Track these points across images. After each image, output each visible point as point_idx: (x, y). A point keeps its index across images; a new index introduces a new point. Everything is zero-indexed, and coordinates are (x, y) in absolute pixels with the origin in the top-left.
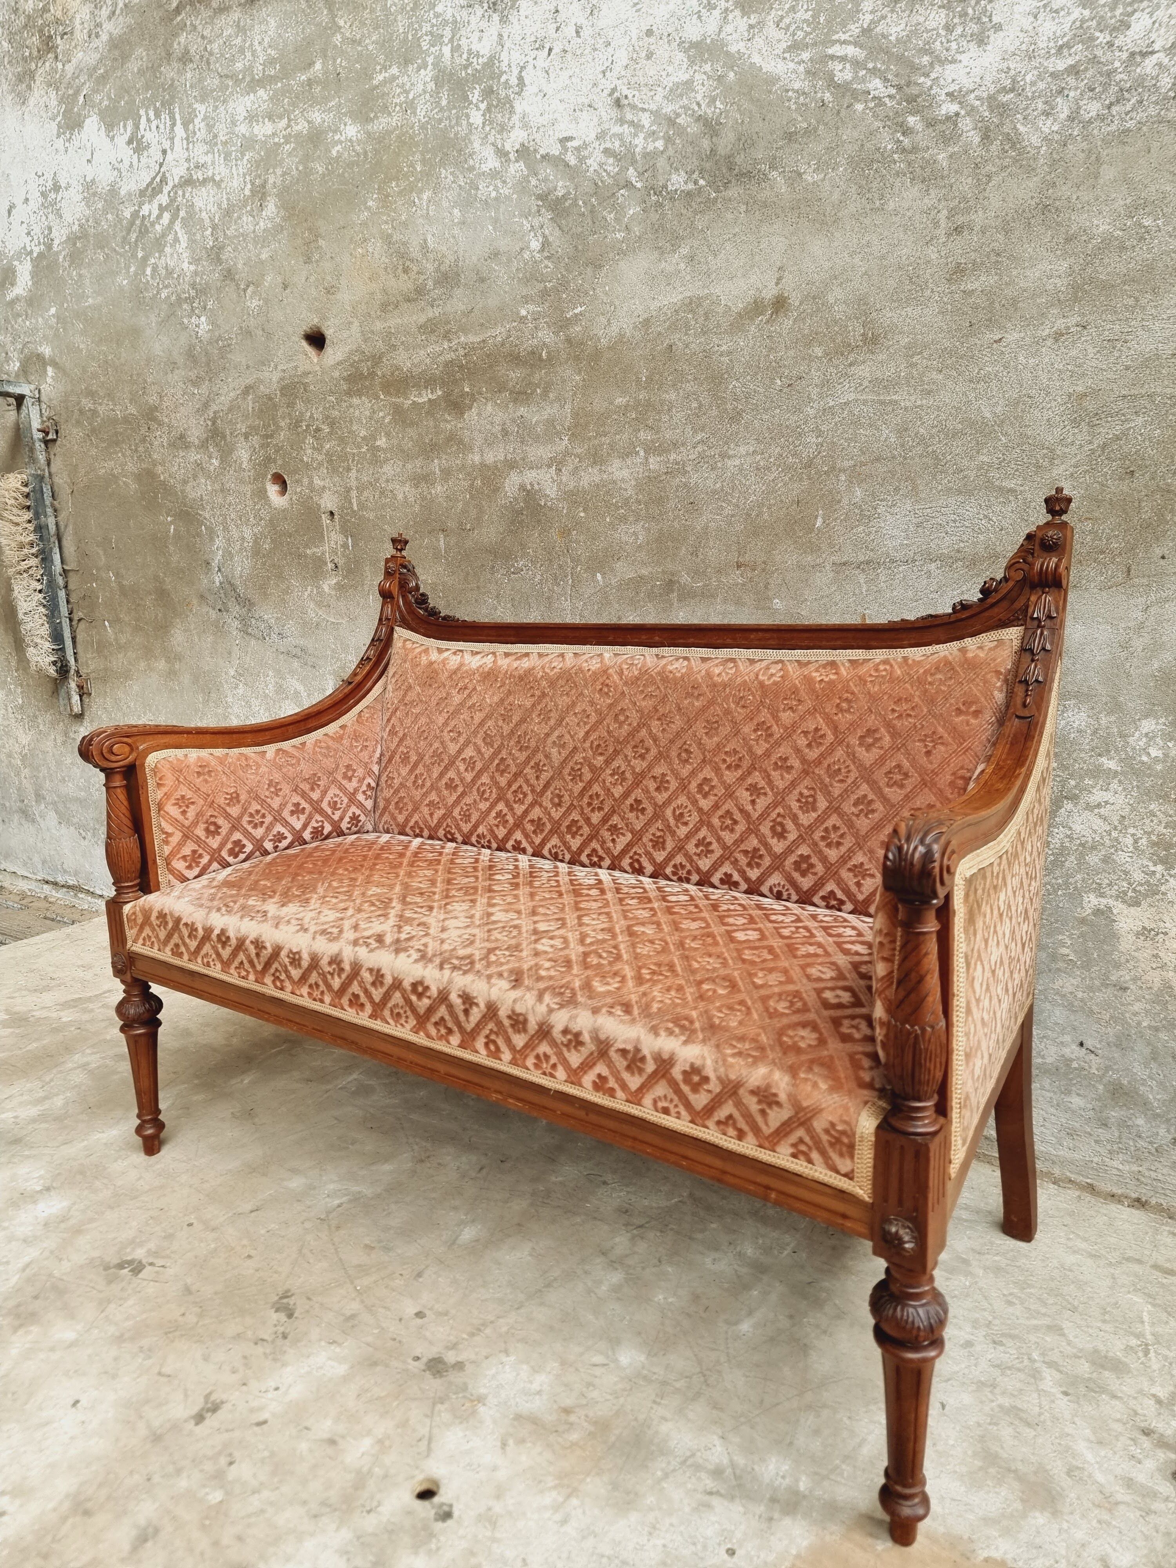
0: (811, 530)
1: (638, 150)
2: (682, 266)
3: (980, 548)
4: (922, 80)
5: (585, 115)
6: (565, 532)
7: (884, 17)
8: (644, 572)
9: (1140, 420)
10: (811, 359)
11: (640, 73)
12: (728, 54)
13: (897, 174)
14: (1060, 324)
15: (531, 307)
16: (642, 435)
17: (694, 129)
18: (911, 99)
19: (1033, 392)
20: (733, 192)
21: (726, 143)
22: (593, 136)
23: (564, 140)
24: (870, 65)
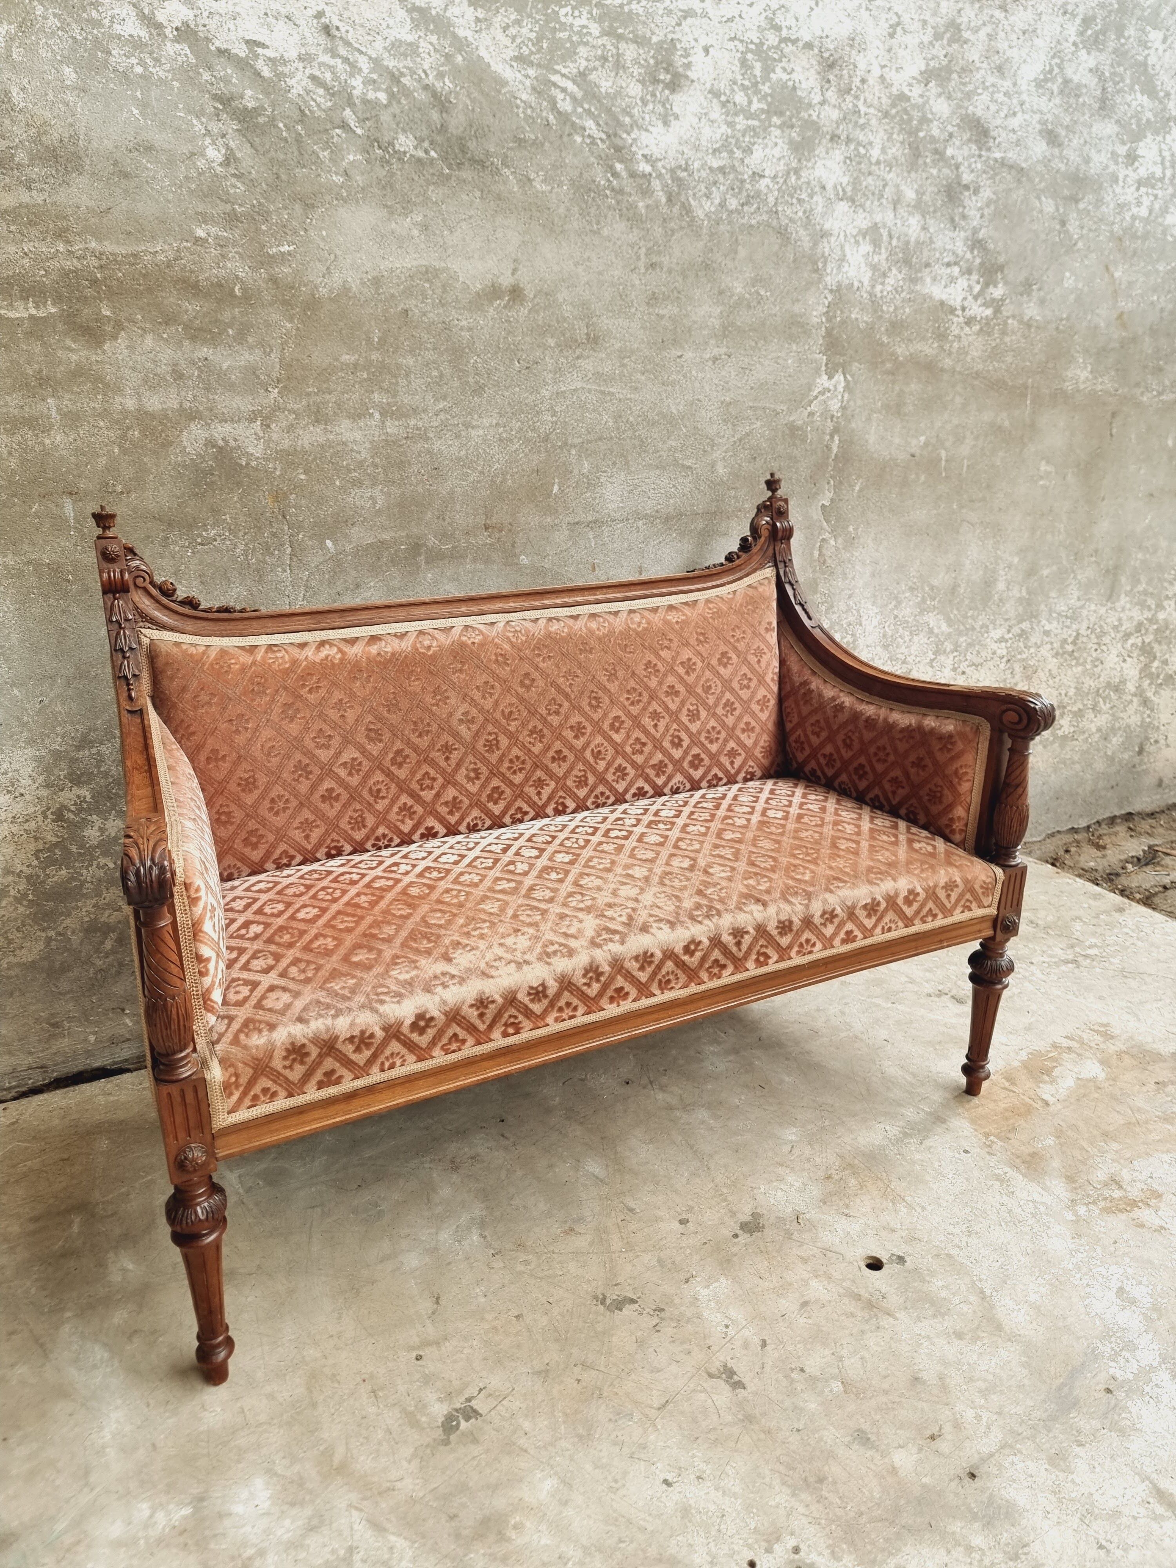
0: (549, 496)
1: (356, 93)
2: (415, 232)
3: (671, 509)
4: (625, 136)
5: (281, 26)
6: (279, 496)
7: (595, 69)
8: (386, 536)
9: (759, 424)
10: (545, 347)
11: (355, 10)
12: (454, 36)
13: (609, 207)
14: (716, 351)
15: (214, 230)
16: (376, 396)
17: (421, 96)
18: (618, 149)
19: (701, 397)
20: (466, 174)
21: (457, 122)
22: (292, 54)
23: (252, 44)
24: (586, 106)
